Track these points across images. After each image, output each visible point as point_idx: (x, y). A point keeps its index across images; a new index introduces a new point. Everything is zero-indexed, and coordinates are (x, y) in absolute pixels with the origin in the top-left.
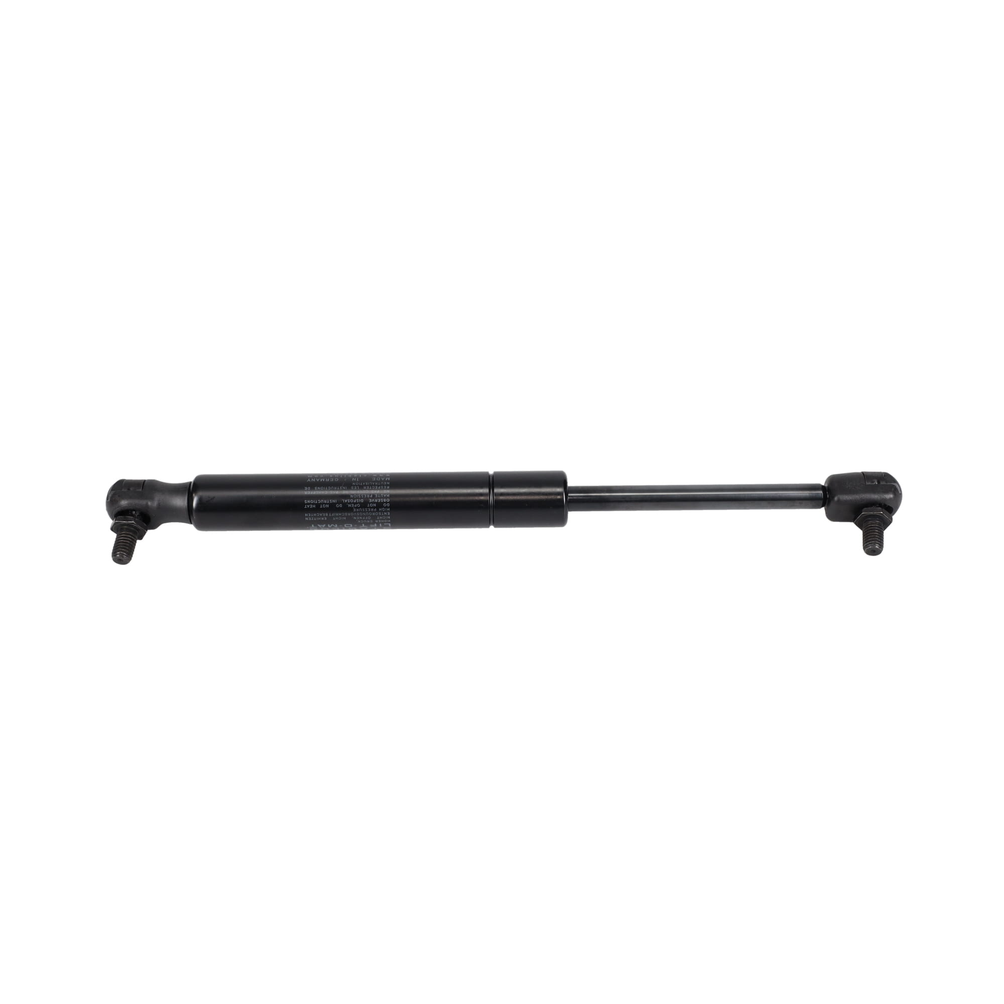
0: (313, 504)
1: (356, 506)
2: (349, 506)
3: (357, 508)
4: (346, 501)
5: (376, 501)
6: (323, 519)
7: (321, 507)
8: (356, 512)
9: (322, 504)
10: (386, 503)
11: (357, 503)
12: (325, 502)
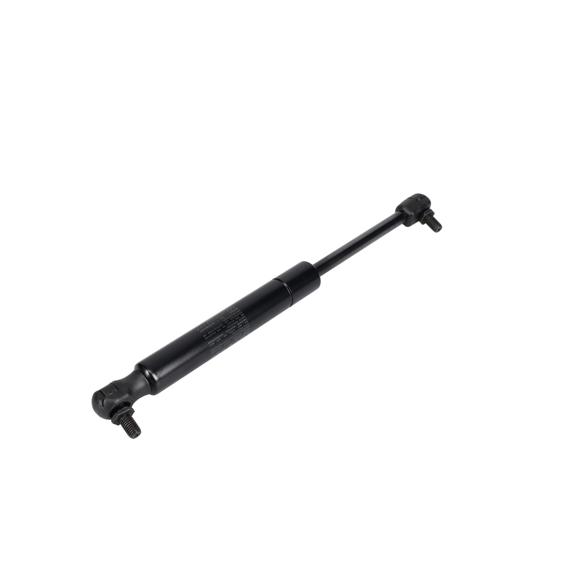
0: (213, 342)
1: (233, 331)
2: (230, 333)
3: (234, 332)
4: (227, 331)
5: (241, 323)
6: (219, 348)
7: (217, 342)
8: (234, 334)
9: (217, 340)
10: (246, 321)
11: (233, 329)
12: (218, 338)
